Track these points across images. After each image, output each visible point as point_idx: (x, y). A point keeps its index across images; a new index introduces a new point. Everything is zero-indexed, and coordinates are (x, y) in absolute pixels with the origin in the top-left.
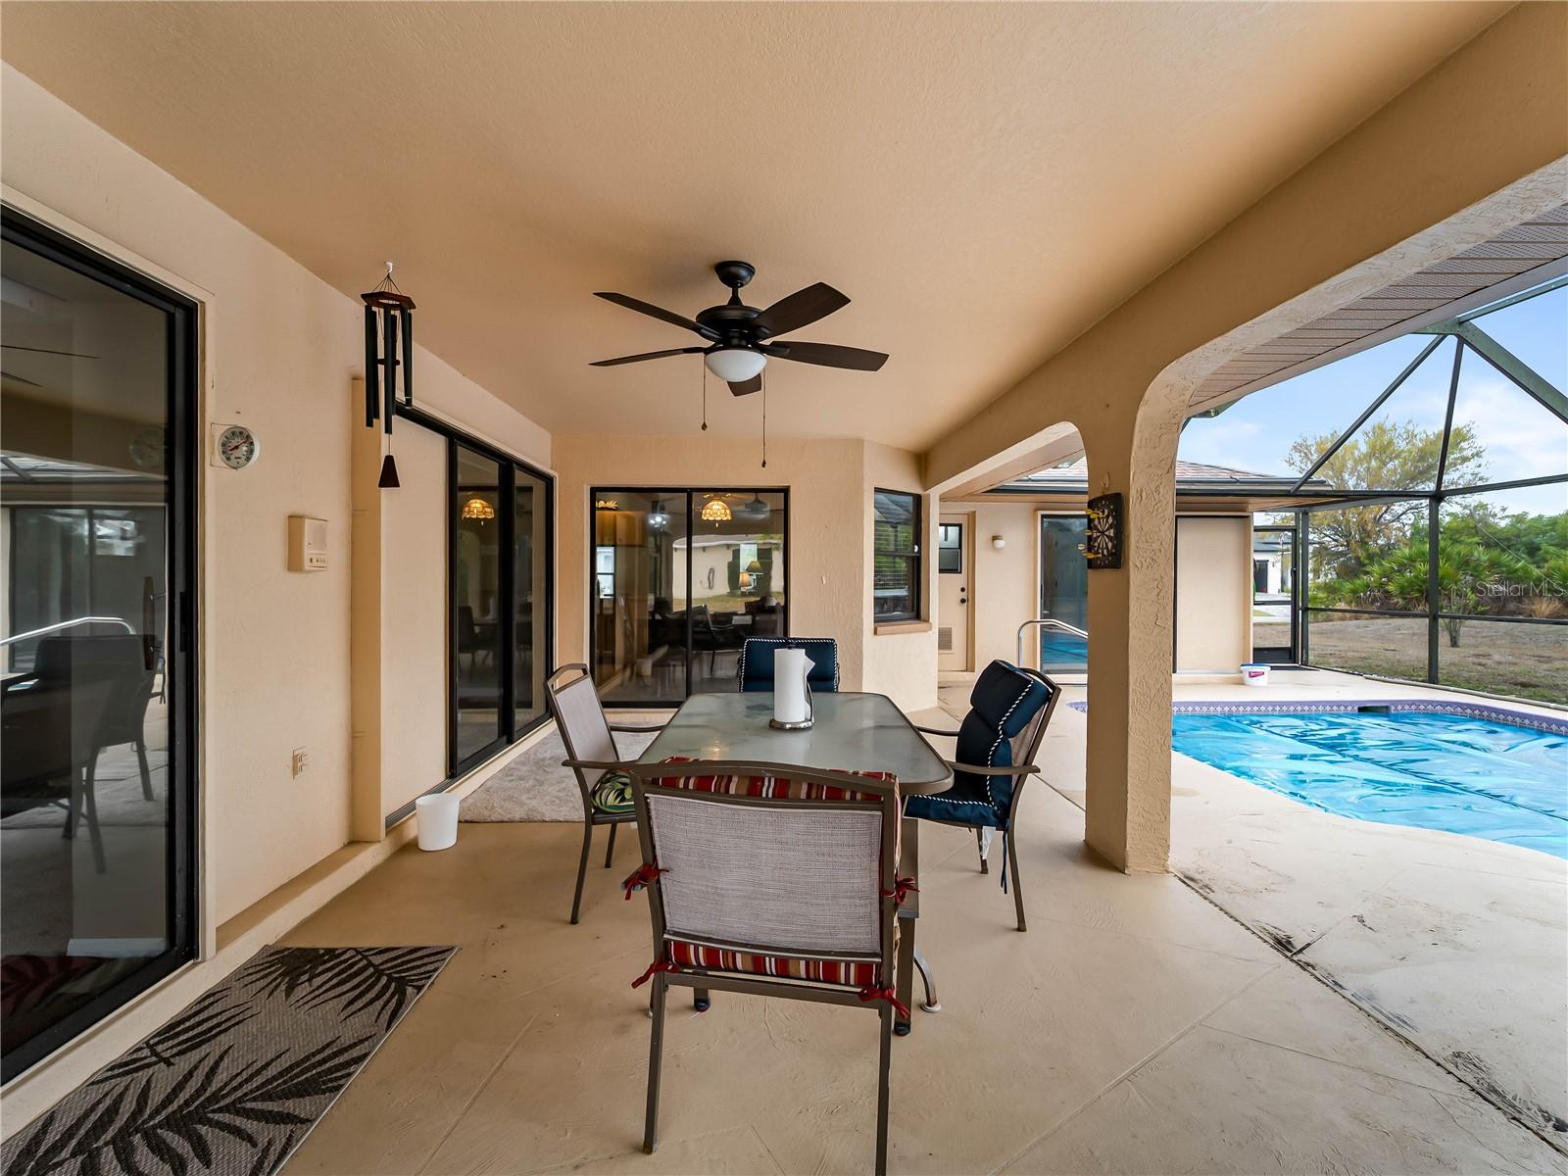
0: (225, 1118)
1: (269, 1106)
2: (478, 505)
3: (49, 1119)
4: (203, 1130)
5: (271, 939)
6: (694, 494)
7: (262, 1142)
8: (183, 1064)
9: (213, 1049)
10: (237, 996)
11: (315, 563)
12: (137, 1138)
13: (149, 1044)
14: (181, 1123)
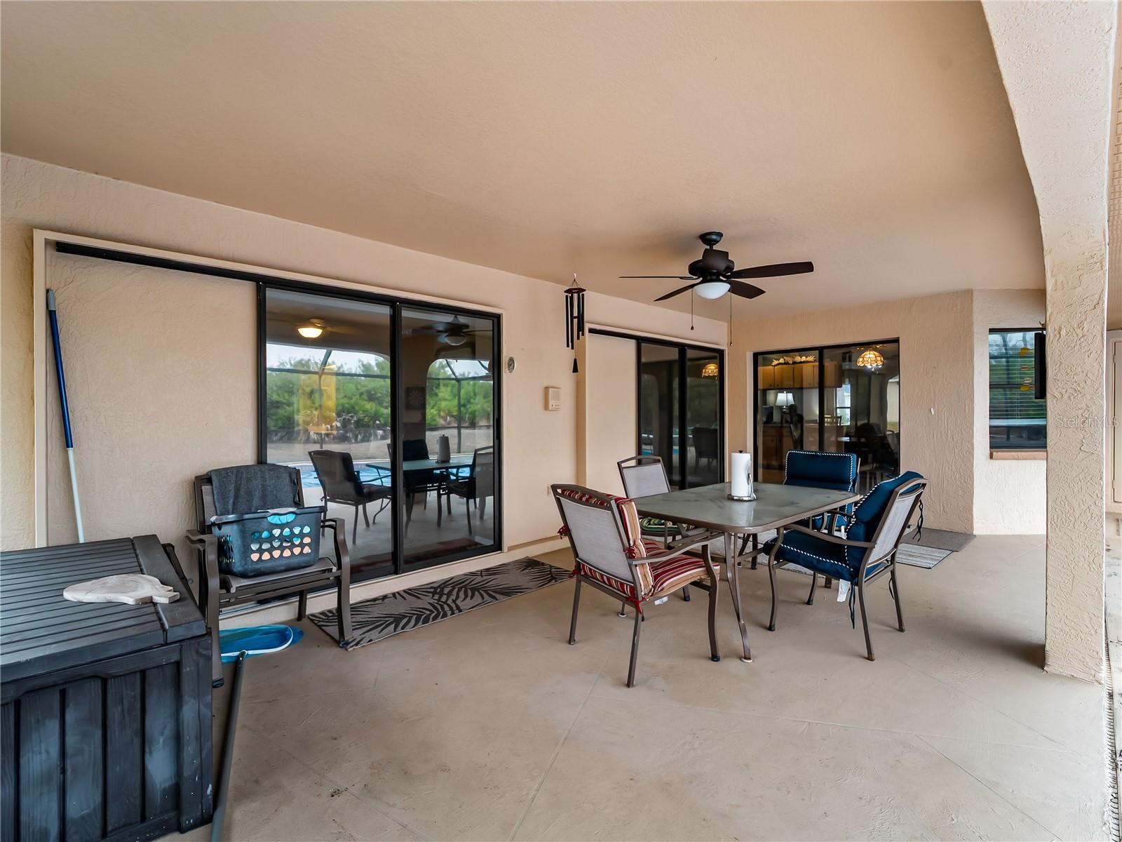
0: (482, 592)
1: (494, 594)
2: (712, 367)
3: (452, 578)
4: (476, 592)
5: (530, 555)
6: (825, 351)
7: (485, 600)
8: (485, 578)
9: (492, 577)
10: (509, 567)
11: (554, 407)
12: (463, 589)
13: (481, 571)
14: (473, 590)
